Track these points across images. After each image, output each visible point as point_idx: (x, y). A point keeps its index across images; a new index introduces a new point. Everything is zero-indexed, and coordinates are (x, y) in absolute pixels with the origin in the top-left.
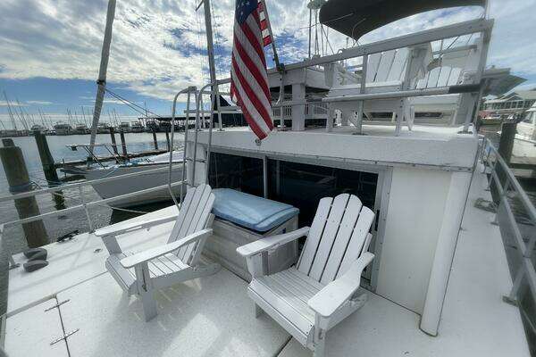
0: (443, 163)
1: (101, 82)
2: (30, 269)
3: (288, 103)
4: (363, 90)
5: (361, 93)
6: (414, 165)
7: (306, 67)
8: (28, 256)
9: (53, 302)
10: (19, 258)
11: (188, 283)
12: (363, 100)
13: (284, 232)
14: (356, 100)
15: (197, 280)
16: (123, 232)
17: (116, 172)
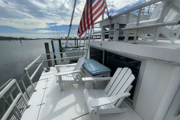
0: (171, 60)
1: (70, 25)
2: (46, 71)
3: (112, 30)
4: (138, 24)
5: (137, 26)
6: (155, 60)
7: (119, 16)
8: (47, 68)
9: (47, 80)
10: (45, 69)
11: (74, 85)
12: (137, 29)
13: (104, 77)
14: (134, 29)
15: (77, 85)
16: (61, 67)
17: (71, 51)
